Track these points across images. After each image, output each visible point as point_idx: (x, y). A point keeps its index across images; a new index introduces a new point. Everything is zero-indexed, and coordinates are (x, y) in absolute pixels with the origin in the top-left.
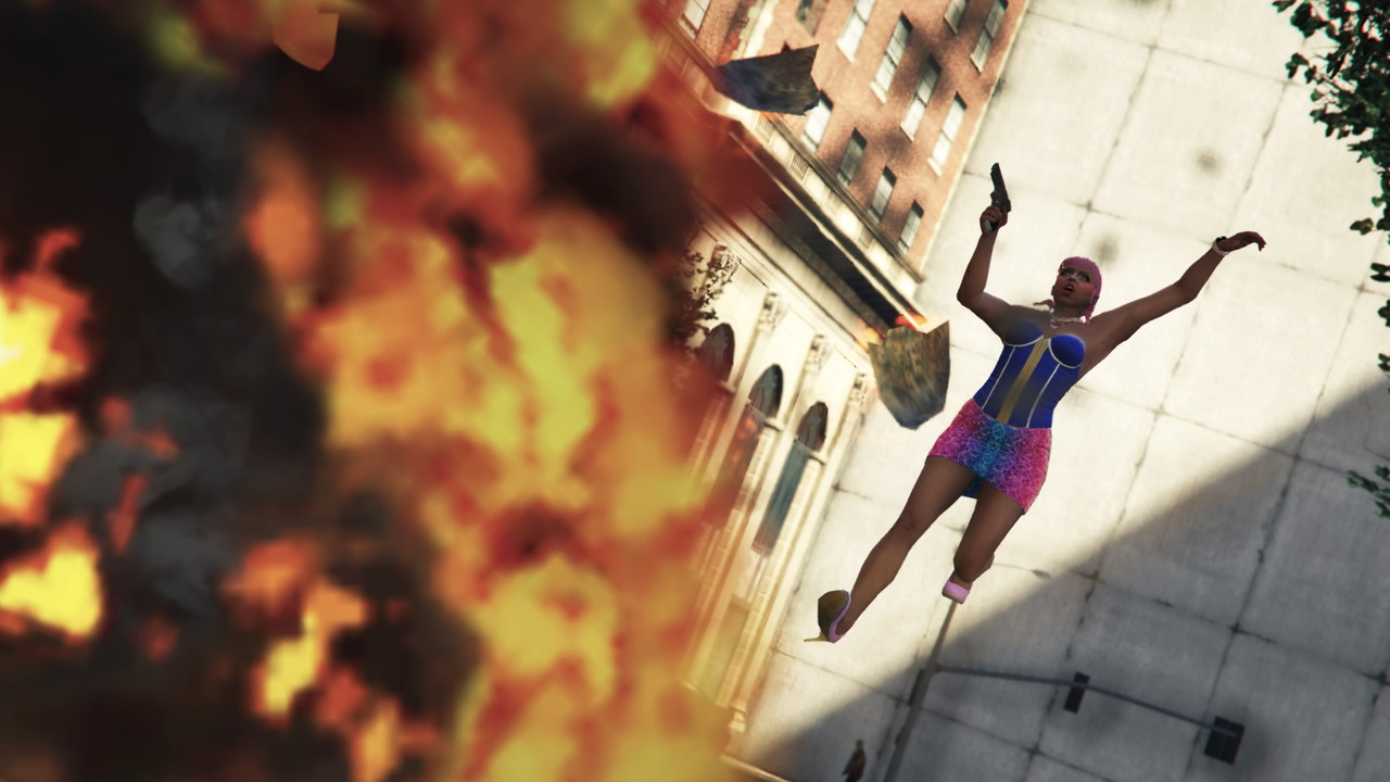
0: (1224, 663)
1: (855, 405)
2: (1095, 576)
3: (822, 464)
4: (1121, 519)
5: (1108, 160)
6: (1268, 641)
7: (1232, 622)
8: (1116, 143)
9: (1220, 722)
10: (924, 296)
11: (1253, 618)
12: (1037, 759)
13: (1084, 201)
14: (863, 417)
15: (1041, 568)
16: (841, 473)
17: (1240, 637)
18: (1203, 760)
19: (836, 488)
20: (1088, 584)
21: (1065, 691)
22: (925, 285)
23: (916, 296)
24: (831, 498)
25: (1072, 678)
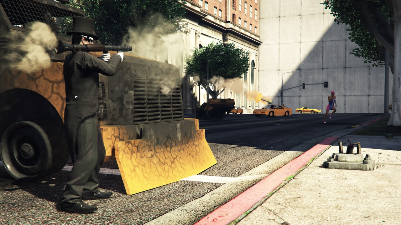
0: (322, 74)
1: (257, 58)
2: (300, 69)
3: (256, 68)
4: (301, 60)
5: (280, 9)
6: (328, 68)
7: (322, 68)
8: (280, 6)
9: (325, 82)
10: (260, 39)
11: (324, 66)
12: (301, 97)
13: (279, 16)
14: (259, 60)
15: (292, 71)
16: (258, 69)
17: (323, 70)
18: (324, 88)
19: (259, 71)
20: (299, 71)
21: (302, 87)
22: (260, 38)
23: (259, 39)
24: (258, 73)
25: (302, 84)
